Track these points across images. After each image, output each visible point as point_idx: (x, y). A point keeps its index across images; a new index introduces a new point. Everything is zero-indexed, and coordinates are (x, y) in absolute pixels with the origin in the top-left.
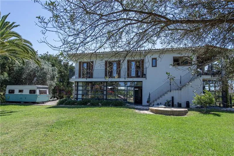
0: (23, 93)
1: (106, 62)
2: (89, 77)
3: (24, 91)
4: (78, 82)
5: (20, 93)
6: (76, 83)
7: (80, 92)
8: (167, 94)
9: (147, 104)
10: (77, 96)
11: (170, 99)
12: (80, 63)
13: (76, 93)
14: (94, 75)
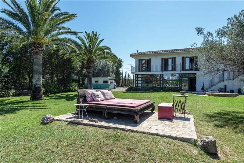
0: (99, 83)
1: (162, 59)
2: (148, 71)
3: (99, 82)
4: (138, 75)
5: (96, 83)
6: (136, 75)
7: (140, 82)
8: (220, 83)
9: (201, 91)
10: (137, 85)
11: (223, 87)
12: (139, 60)
13: (136, 83)
14: (152, 69)
